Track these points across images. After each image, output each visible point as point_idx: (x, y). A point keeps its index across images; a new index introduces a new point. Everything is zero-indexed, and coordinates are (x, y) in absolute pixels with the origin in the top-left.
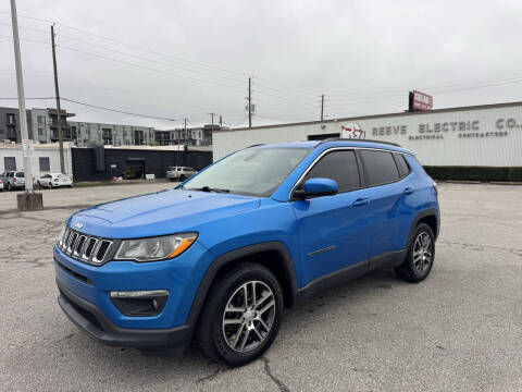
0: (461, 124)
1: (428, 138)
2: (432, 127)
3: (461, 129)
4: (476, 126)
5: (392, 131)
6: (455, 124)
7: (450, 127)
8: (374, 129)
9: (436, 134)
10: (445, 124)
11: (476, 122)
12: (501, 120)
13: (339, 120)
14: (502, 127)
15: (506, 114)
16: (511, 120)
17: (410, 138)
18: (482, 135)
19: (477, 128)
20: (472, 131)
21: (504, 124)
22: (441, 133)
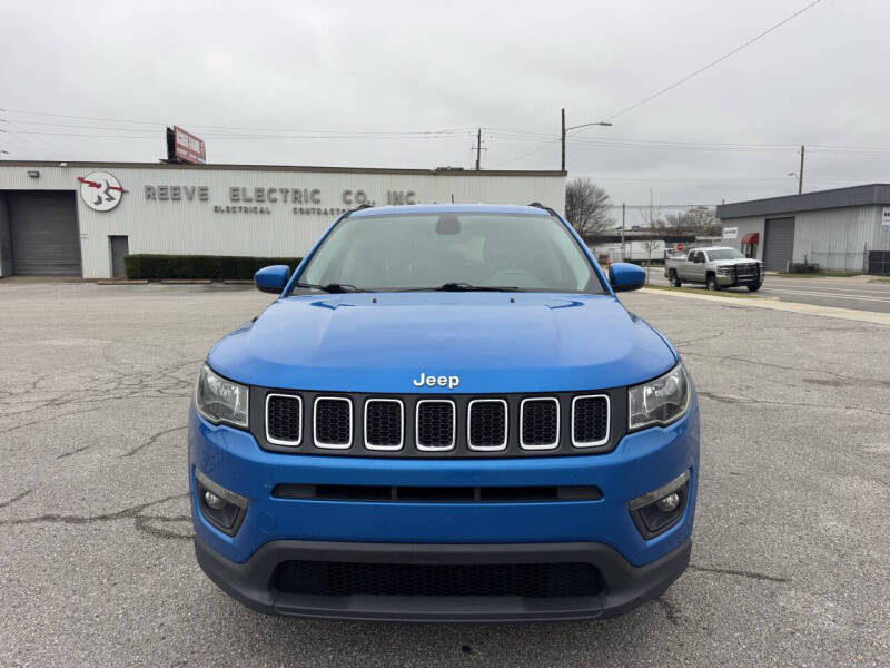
0: (296, 192)
1: (246, 210)
2: (251, 194)
3: (295, 200)
4: (317, 197)
5: (183, 196)
6: (287, 191)
7: (278, 196)
8: (149, 189)
9: (259, 206)
10: (272, 191)
11: (316, 192)
12: (348, 193)
13: (71, 165)
14: (349, 202)
15: (354, 183)
16: (360, 193)
17: (217, 209)
18: (326, 213)
19: (318, 202)
20: (311, 205)
21: (351, 198)
22: (267, 205)
